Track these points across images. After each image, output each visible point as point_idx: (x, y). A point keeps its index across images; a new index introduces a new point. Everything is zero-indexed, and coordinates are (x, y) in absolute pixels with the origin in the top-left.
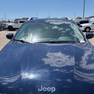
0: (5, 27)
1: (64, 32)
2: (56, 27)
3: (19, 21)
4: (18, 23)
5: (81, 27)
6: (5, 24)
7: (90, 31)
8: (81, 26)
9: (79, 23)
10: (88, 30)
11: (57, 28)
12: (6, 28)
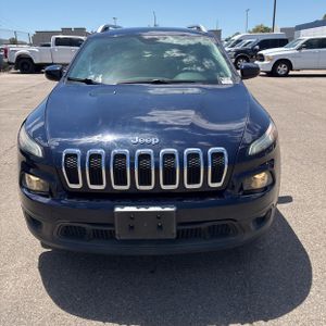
0: (5, 60)
1: (199, 69)
2: (175, 53)
3: (54, 37)
4: (49, 46)
5: (262, 58)
6: (6, 51)
7: (291, 73)
8: (262, 55)
9: (257, 47)
10: (282, 69)
11: (178, 55)
12: (9, 63)
